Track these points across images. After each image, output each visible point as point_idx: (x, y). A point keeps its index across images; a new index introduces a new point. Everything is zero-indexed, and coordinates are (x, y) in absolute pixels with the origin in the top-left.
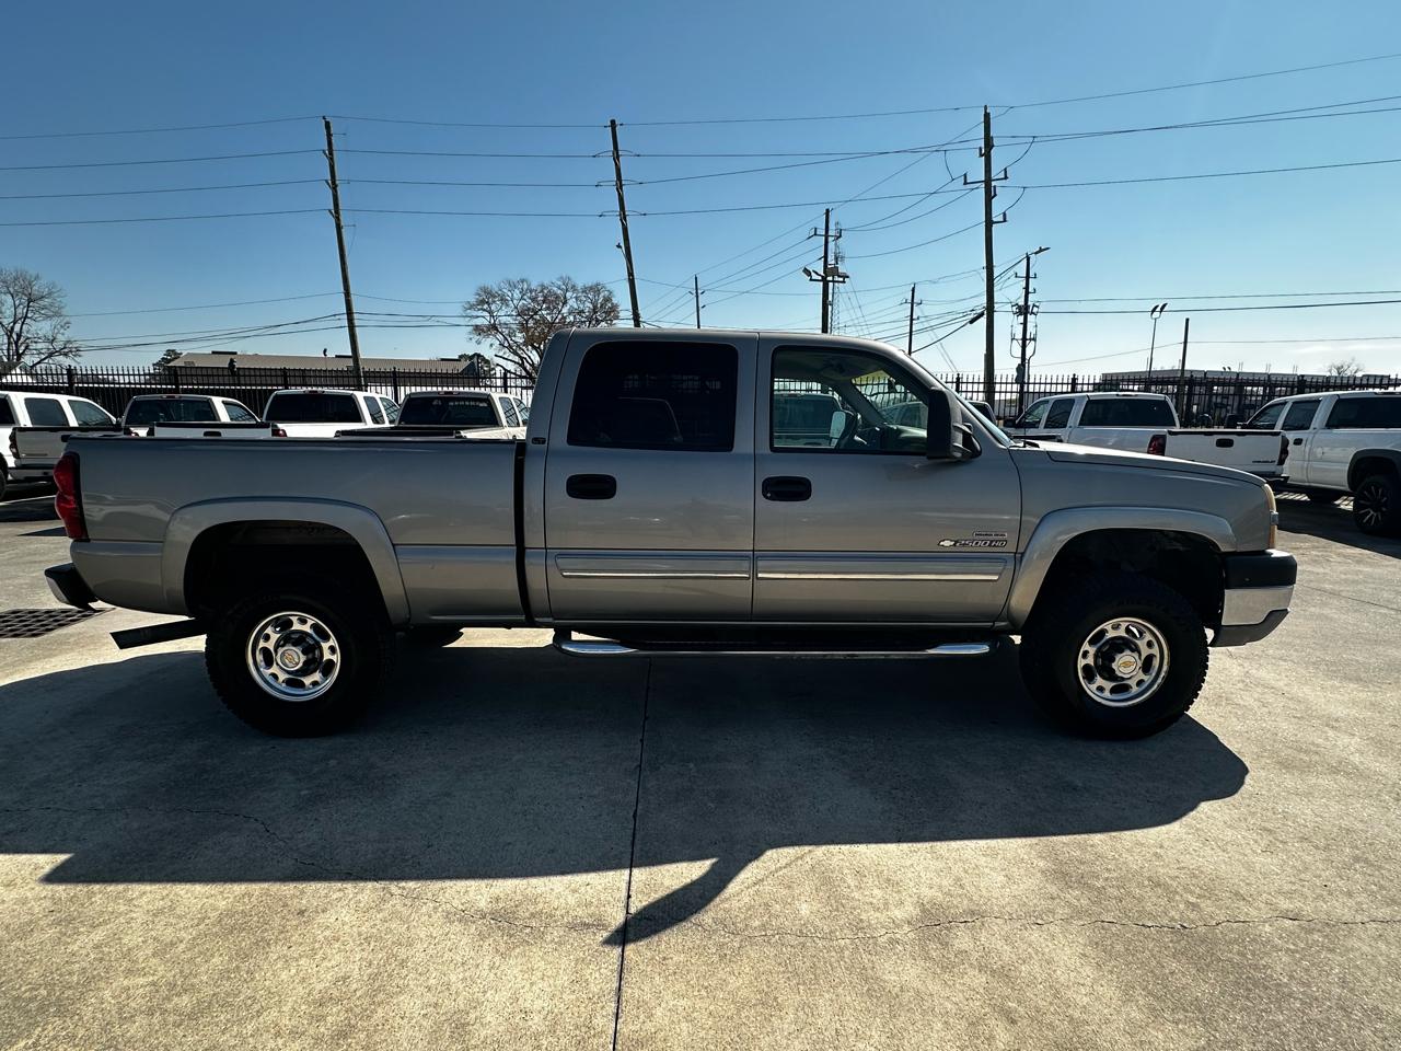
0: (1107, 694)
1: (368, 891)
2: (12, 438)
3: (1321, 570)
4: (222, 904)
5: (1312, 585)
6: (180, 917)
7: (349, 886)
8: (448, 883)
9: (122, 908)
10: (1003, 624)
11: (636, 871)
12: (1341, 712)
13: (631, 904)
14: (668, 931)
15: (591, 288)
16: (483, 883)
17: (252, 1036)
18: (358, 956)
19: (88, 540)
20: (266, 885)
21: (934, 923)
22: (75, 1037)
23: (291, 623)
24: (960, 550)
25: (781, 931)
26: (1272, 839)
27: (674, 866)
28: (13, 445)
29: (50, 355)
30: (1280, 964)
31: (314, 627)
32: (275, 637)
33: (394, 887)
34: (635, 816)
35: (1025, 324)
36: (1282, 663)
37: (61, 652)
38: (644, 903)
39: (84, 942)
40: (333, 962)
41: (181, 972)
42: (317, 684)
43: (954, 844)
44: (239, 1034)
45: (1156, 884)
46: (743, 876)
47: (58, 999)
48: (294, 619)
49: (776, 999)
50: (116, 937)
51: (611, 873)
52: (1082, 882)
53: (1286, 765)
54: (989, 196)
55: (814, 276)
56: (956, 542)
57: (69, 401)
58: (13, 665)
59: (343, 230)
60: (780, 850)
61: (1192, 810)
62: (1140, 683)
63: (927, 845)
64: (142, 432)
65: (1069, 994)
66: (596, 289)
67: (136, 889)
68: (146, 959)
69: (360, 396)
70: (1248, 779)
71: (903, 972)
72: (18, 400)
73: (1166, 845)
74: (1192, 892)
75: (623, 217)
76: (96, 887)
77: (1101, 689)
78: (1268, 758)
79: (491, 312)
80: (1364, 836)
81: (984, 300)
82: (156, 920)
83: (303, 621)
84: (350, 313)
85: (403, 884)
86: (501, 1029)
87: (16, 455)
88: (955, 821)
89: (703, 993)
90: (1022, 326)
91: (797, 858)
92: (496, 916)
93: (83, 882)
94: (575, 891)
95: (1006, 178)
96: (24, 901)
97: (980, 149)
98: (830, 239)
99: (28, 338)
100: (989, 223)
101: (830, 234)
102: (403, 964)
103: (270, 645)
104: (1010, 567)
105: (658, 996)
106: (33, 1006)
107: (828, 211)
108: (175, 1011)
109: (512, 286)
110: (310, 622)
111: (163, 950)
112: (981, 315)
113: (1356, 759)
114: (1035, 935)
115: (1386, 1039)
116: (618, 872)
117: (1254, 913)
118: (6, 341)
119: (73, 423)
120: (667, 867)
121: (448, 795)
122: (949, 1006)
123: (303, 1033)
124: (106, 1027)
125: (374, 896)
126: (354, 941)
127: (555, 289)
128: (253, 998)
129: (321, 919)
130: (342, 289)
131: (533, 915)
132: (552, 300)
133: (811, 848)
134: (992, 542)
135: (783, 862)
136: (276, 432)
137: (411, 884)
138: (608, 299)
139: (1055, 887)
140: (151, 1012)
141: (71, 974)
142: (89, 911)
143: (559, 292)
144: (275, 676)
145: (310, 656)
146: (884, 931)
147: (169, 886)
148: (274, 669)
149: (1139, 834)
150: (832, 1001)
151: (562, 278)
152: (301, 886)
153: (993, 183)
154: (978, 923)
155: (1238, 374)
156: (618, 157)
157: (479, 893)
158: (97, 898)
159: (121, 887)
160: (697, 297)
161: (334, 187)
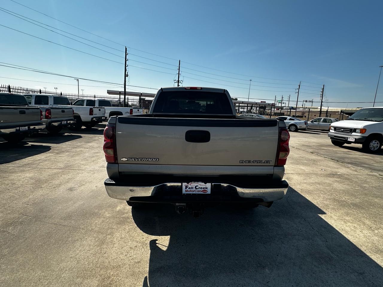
6: (313, 197)
39: (327, 202)
41: (320, 194)
50: (323, 201)
82: (316, 199)
96: (331, 213)
106: (337, 201)
158: (321, 206)
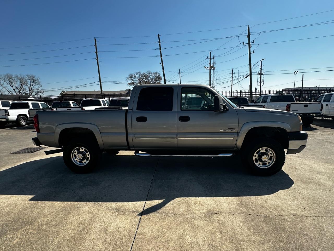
0: (261, 165)
1: (91, 204)
2: (29, 111)
3: (330, 137)
4: (63, 206)
5: (326, 140)
6: (54, 208)
7: (88, 203)
8: (108, 203)
9: (44, 206)
10: (236, 149)
11: (147, 201)
12: (323, 170)
13: (145, 208)
14: (152, 213)
15: (155, 73)
16: (115, 203)
17: (66, 229)
18: (88, 216)
19: (40, 132)
20: (71, 202)
21: (209, 213)
22: (33, 228)
23: (80, 149)
24: (224, 132)
25: (175, 214)
26: (295, 198)
27: (155, 201)
28: (29, 113)
29: (38, 93)
30: (287, 224)
31: (85, 150)
32: (77, 152)
33: (97, 203)
34: (149, 191)
35: (261, 77)
36: (311, 159)
37: (36, 156)
38: (147, 208)
39: (36, 211)
40: (83, 217)
41: (54, 217)
42: (85, 162)
43: (218, 198)
44: (63, 229)
45: (263, 207)
46: (169, 203)
47: (30, 222)
48: (81, 148)
49: (171, 227)
50: (42, 211)
51: (142, 202)
52: (246, 206)
53: (304, 182)
54: (250, 47)
55: (207, 68)
56: (223, 130)
57: (40, 103)
58: (27, 159)
59: (99, 63)
60: (179, 198)
61: (277, 192)
62: (269, 163)
63: (212, 198)
64: (55, 109)
65: (236, 228)
66: (156, 73)
67: (47, 202)
68: (47, 215)
69: (101, 100)
70: (293, 185)
71: (199, 223)
72: (30, 103)
73: (268, 199)
74: (271, 209)
75: (161, 57)
76: (39, 202)
77: (259, 164)
78: (300, 181)
79: (132, 80)
80: (318, 198)
81: (249, 72)
82: (50, 208)
83: (82, 149)
84: (100, 81)
85: (99, 203)
86: (114, 230)
87: (29, 115)
88: (220, 193)
89: (156, 225)
90: (260, 78)
91: (182, 200)
92: (116, 209)
93: (37, 201)
94: (133, 205)
95: (254, 42)
96: (26, 204)
97: (247, 36)
98: (211, 59)
99: (33, 89)
100: (250, 53)
101: (211, 58)
102: (96, 218)
103: (76, 154)
104: (236, 136)
105: (147, 225)
106: (26, 222)
107: (210, 52)
108: (52, 225)
109: (137, 73)
110: (84, 149)
111: (51, 213)
112: (248, 76)
113: (322, 181)
114: (232, 217)
115: (307, 240)
116: (143, 202)
117: (284, 213)
118: (29, 90)
119: (41, 108)
120: (154, 201)
121: (111, 185)
122: (208, 230)
123: (75, 229)
124: (39, 227)
125: (93, 205)
126: (87, 213)
127: (147, 74)
128: (67, 223)
129: (81, 209)
130: (99, 76)
131: (124, 209)
132: (146, 76)
133: (186, 198)
134: (232, 130)
135: (179, 200)
136: (82, 109)
137: (100, 203)
138: (159, 76)
139: (239, 207)
140: (47, 225)
141: (33, 217)
142: (38, 206)
143: (148, 74)
144: (77, 160)
145: (84, 156)
146: (198, 215)
147: (53, 202)
148: (77, 159)
149: (262, 196)
150: (183, 228)
151: (148, 71)
152: (78, 202)
153: (251, 44)
154: (219, 214)
155: (318, 88)
156: (160, 43)
157: (114, 205)
158: (39, 204)
159: (44, 202)
160: (180, 74)
161: (97, 53)
